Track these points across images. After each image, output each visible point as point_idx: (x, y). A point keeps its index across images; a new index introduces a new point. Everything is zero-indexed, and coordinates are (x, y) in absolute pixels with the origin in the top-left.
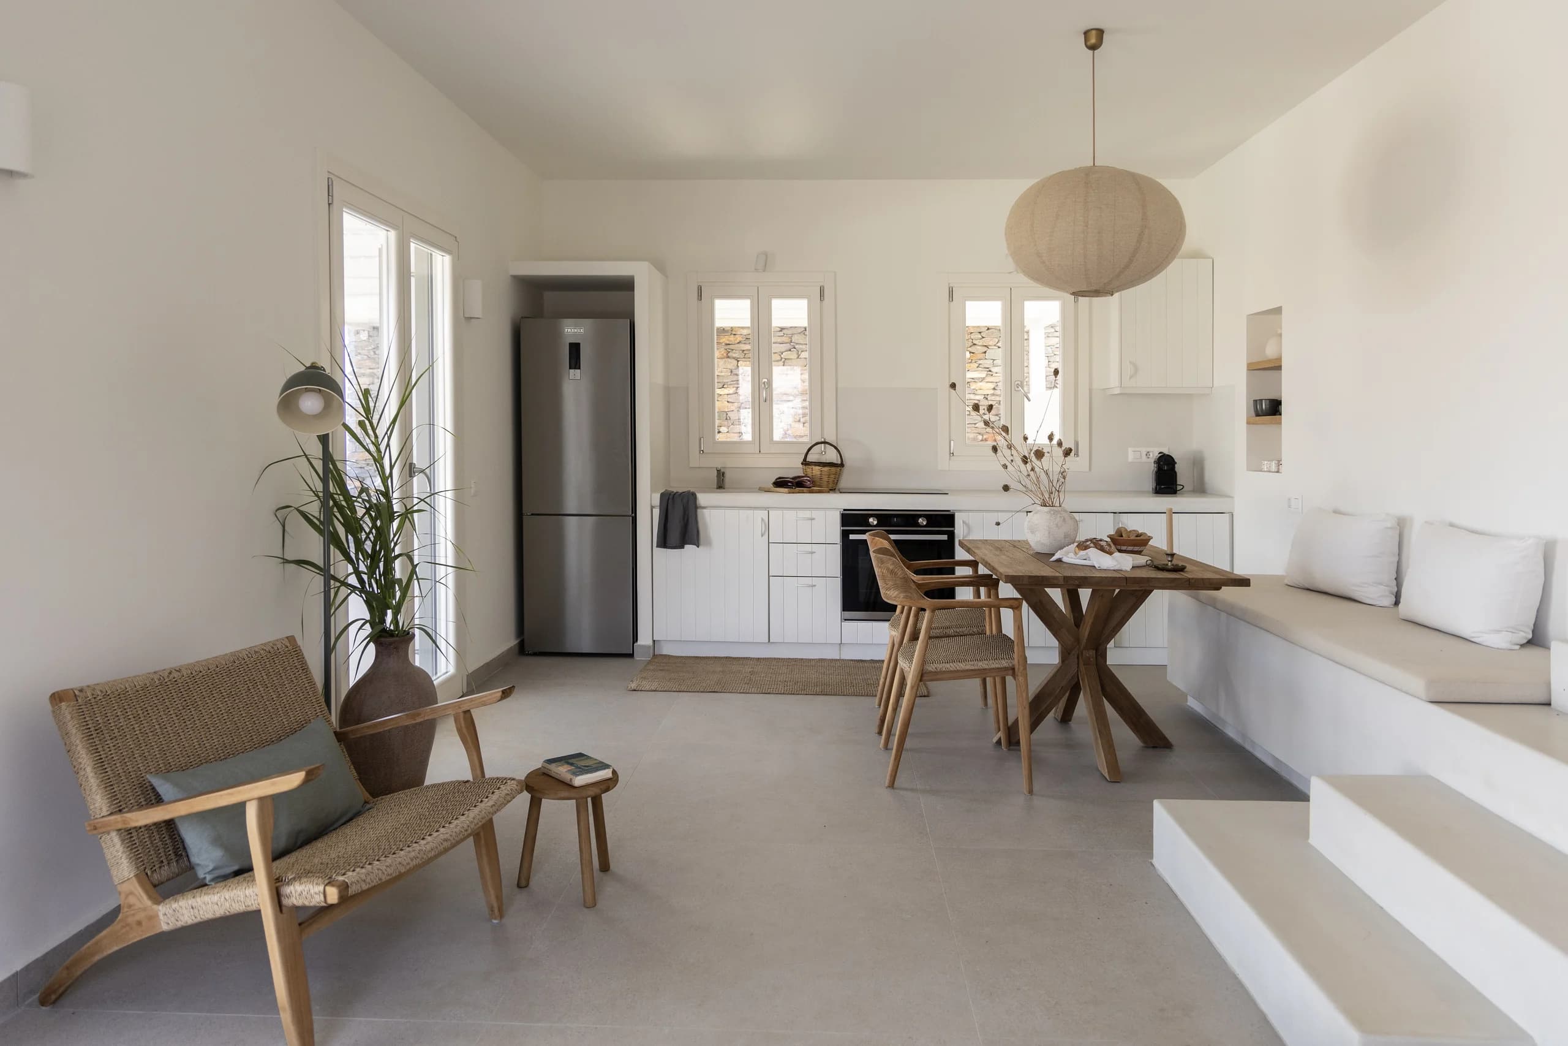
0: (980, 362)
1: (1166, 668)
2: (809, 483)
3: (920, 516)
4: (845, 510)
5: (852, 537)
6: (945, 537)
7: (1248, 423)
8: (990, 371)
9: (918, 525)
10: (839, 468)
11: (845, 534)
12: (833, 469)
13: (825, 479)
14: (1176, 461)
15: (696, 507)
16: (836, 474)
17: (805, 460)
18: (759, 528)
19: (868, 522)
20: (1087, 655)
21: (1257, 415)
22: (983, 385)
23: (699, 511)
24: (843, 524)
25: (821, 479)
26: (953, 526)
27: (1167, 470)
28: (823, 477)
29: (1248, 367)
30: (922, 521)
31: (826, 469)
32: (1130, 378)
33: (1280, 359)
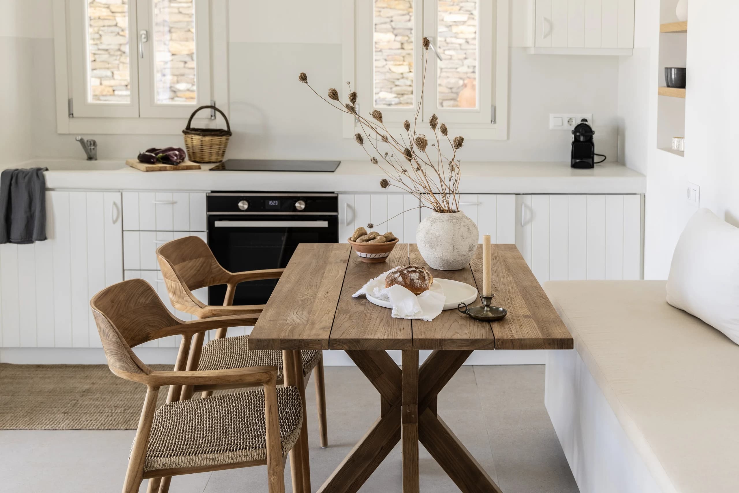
0: (461, 5)
1: (543, 373)
2: (175, 158)
3: (298, 199)
4: (213, 192)
5: (218, 224)
6: (324, 224)
7: (659, 94)
8: (472, 14)
9: (295, 209)
10: (224, 138)
11: (211, 220)
12: (217, 139)
13: (207, 150)
14: (593, 129)
15: (44, 189)
16: (220, 145)
17: (188, 127)
18: (112, 213)
19: (238, 206)
20: (408, 411)
21: (668, 86)
22: (461, 28)
23: (48, 193)
24: (209, 209)
25: (202, 150)
26: (336, 210)
27: (583, 141)
28: (205, 148)
29: (661, 29)
30: (300, 205)
31: (207, 139)
32: (545, 37)
33: (685, 23)
